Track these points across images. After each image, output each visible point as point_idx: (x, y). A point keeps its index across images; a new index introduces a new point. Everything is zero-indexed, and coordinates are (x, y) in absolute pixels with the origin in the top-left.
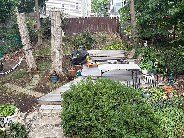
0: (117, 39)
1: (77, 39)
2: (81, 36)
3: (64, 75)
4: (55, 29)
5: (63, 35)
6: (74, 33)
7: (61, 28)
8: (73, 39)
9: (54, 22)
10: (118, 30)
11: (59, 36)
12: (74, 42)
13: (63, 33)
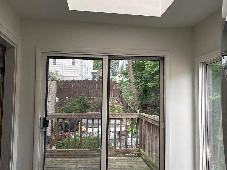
0: (117, 106)
1: (70, 105)
2: (75, 101)
3: (55, 139)
4: (50, 96)
5: (57, 101)
6: (67, 98)
7: (56, 95)
8: (66, 104)
9: (51, 90)
10: (120, 96)
11: (53, 102)
12: (67, 108)
13: (57, 99)
